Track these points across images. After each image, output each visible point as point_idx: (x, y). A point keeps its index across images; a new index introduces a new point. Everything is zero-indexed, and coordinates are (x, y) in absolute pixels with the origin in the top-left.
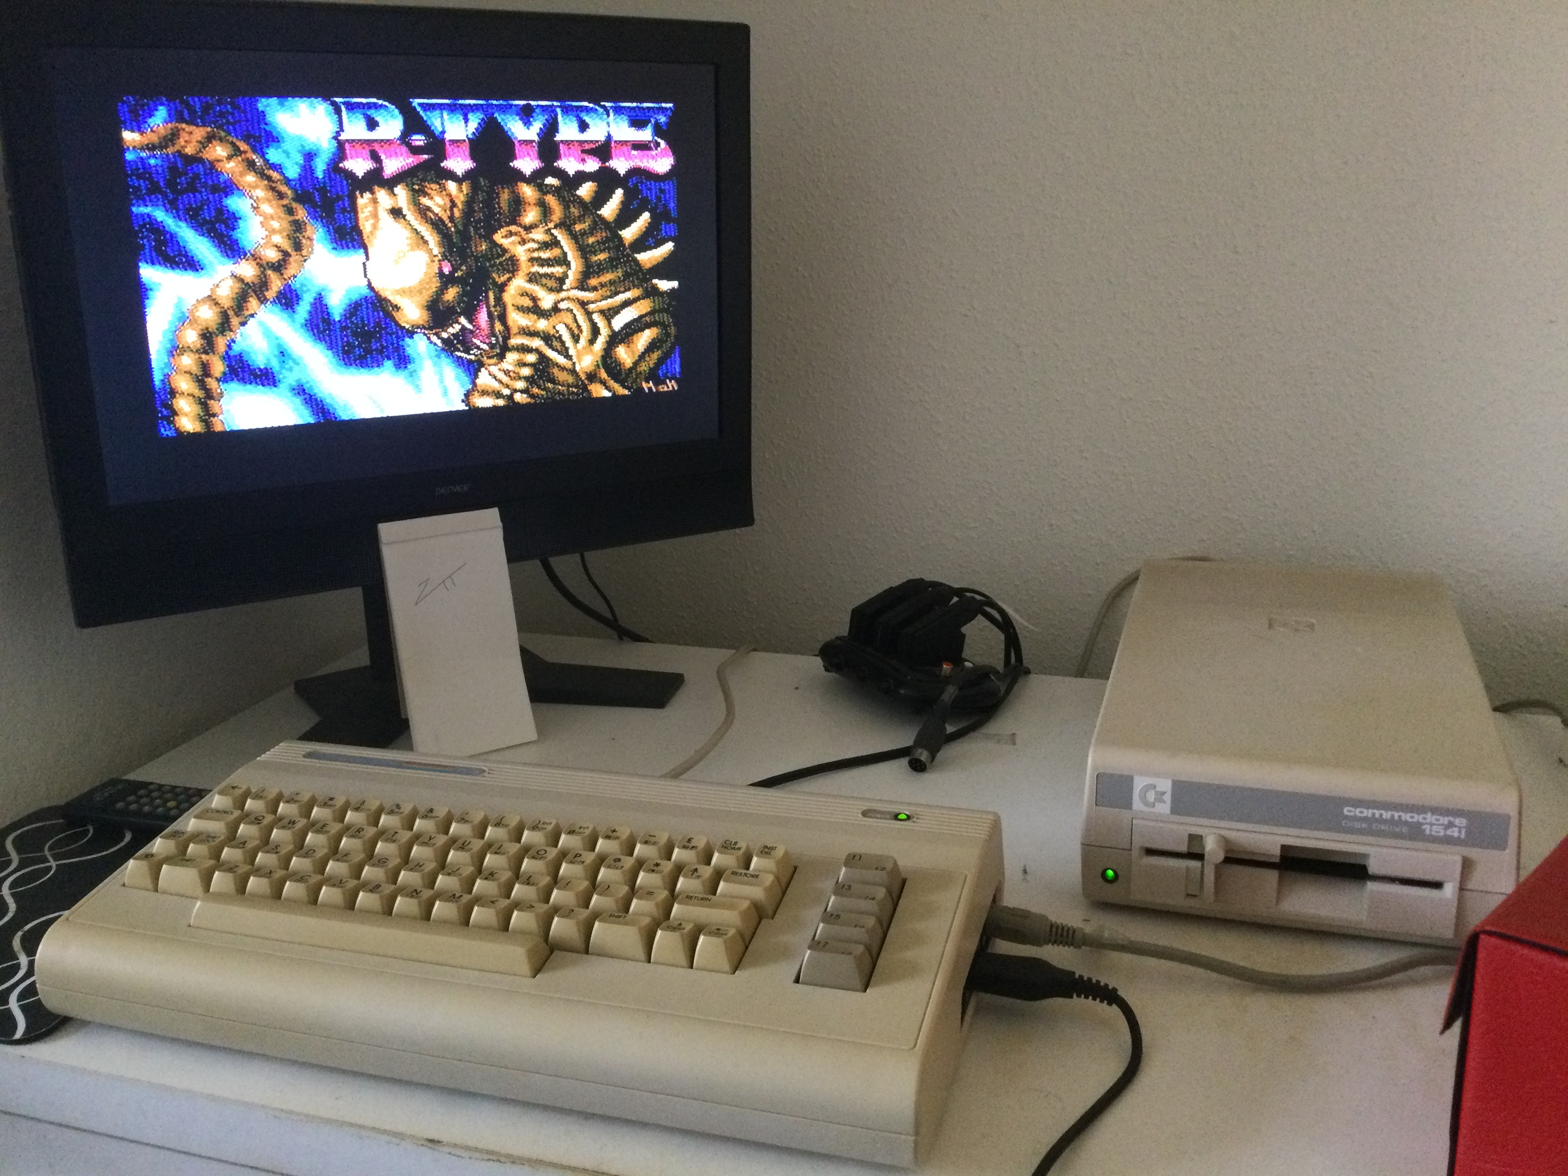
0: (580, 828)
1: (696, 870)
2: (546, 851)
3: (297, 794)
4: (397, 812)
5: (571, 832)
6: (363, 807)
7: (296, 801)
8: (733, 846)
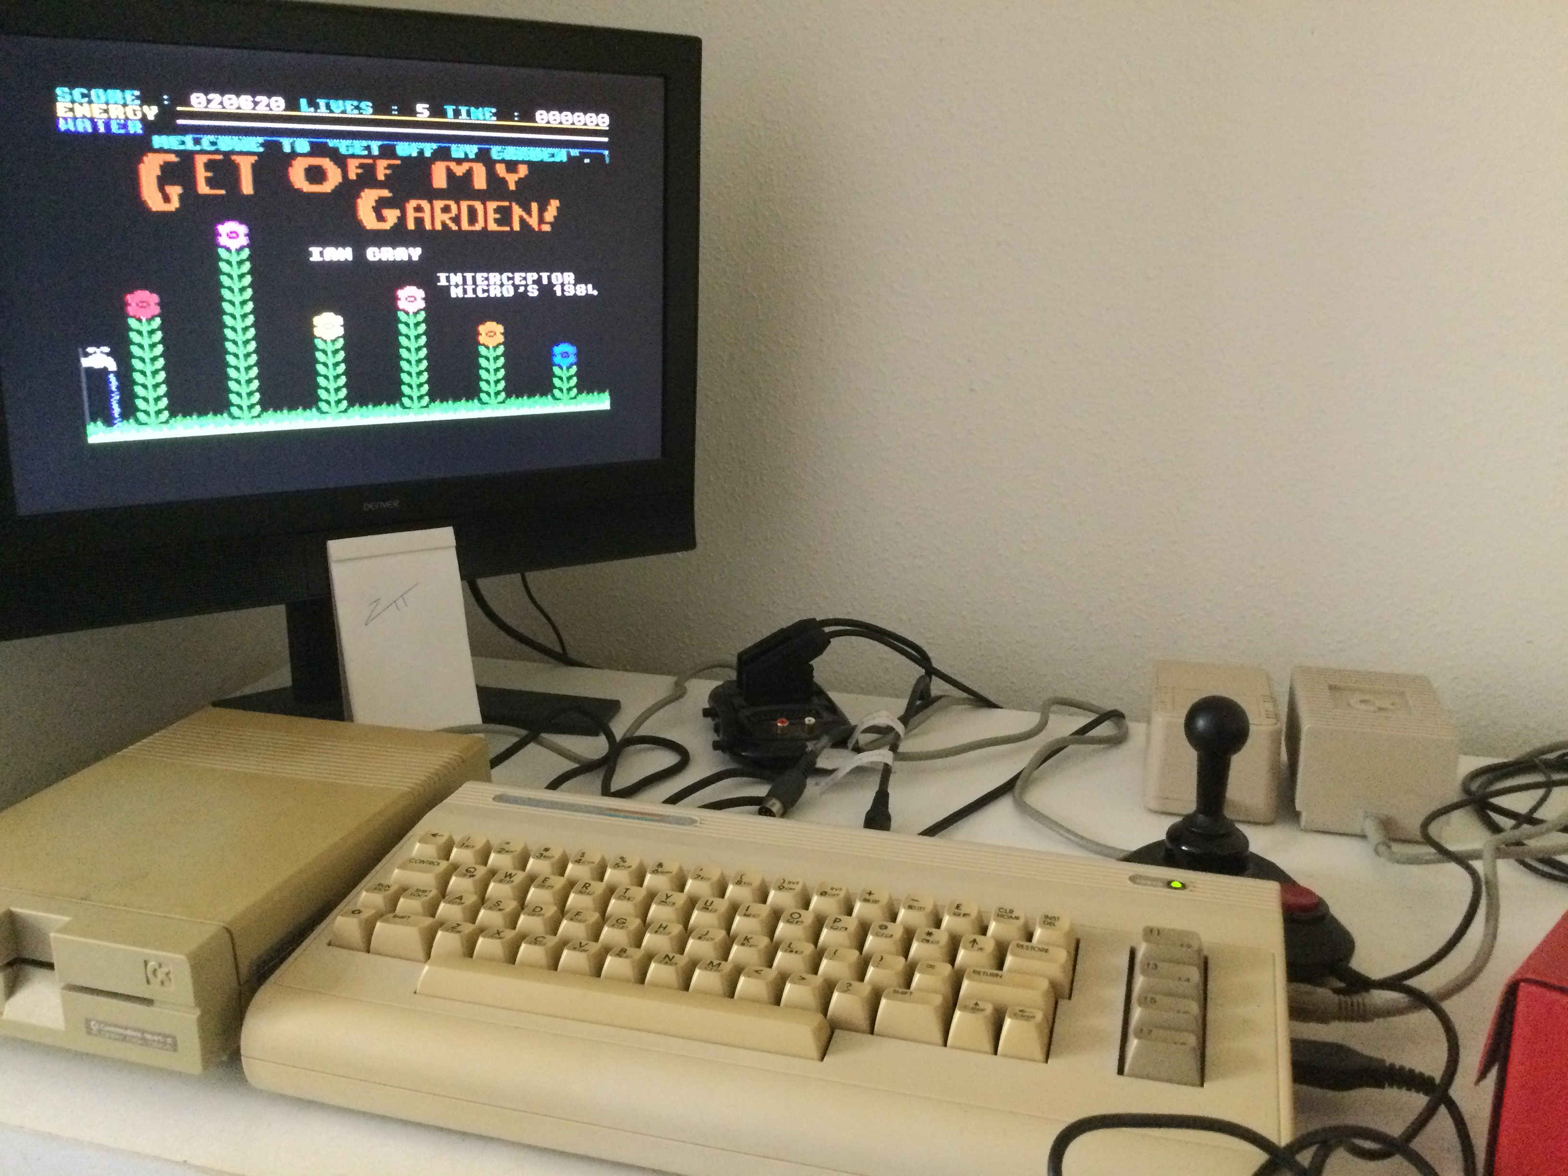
0: (832, 889)
1: (975, 941)
2: (800, 917)
3: (508, 843)
4: (623, 866)
5: (823, 894)
6: (583, 859)
7: (508, 851)
8: (1010, 915)
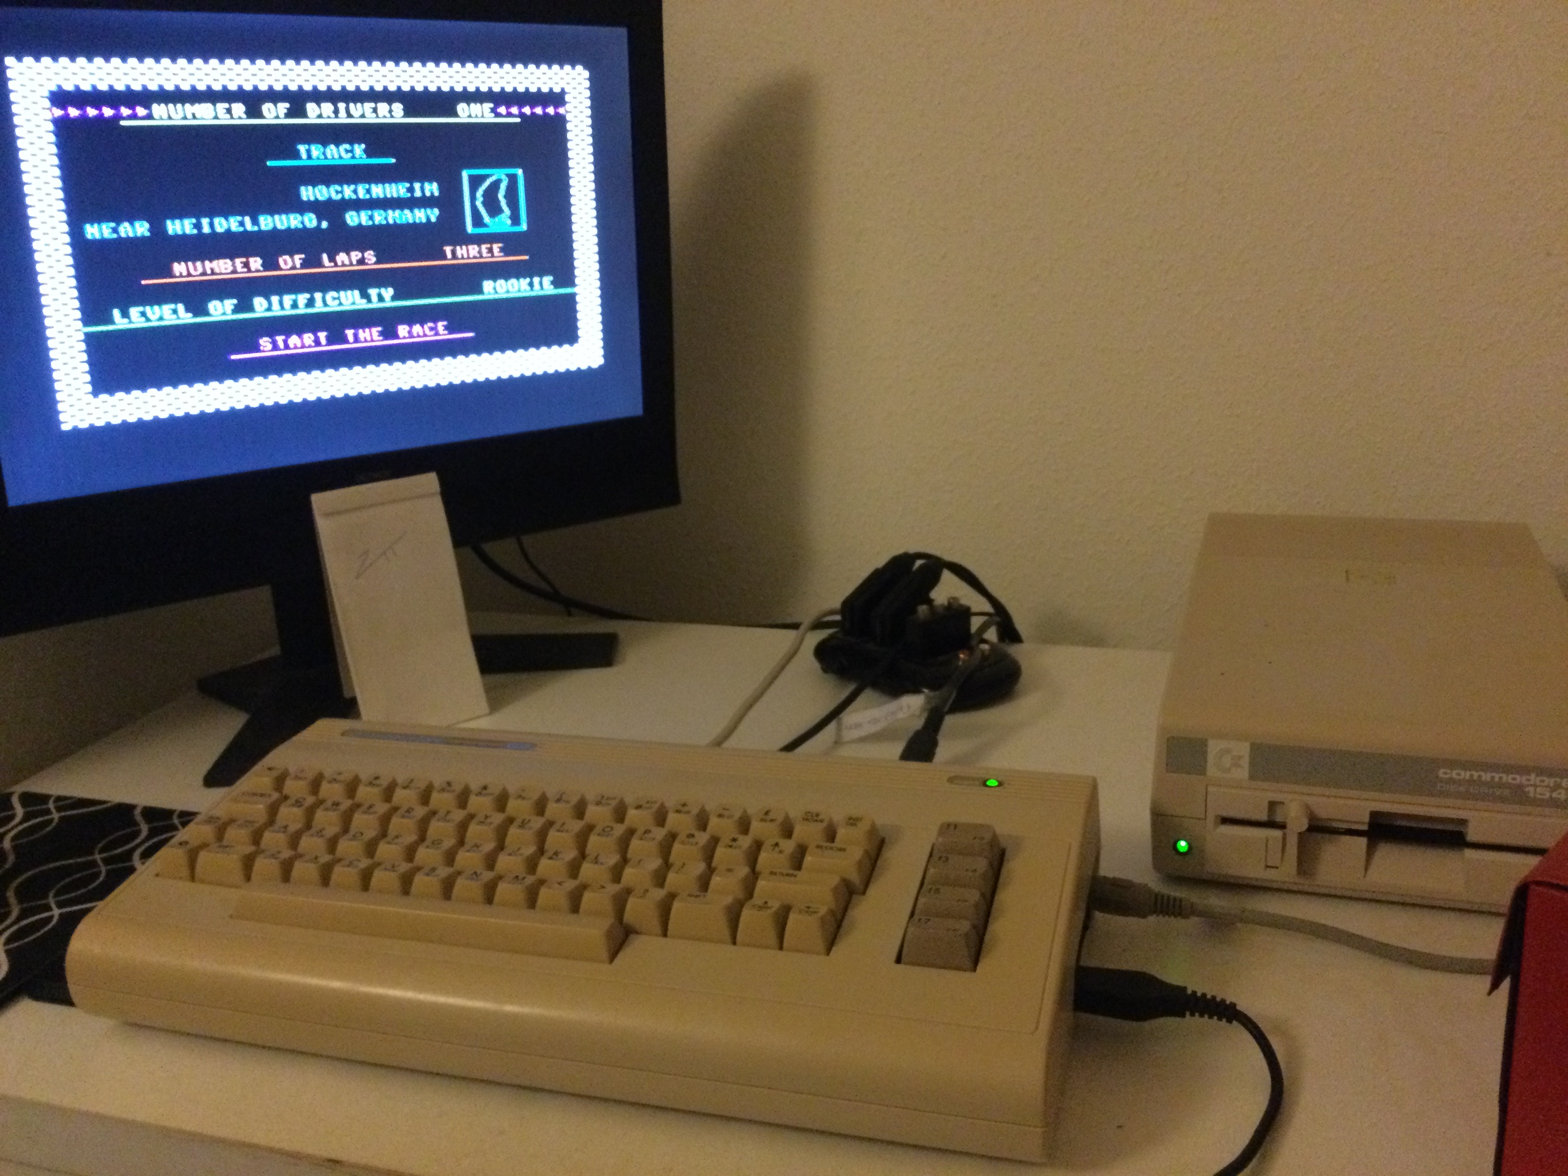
0: (648, 802)
1: (777, 844)
2: (612, 830)
3: (340, 774)
4: (448, 790)
5: (639, 807)
6: (411, 785)
7: (339, 781)
8: (816, 818)
